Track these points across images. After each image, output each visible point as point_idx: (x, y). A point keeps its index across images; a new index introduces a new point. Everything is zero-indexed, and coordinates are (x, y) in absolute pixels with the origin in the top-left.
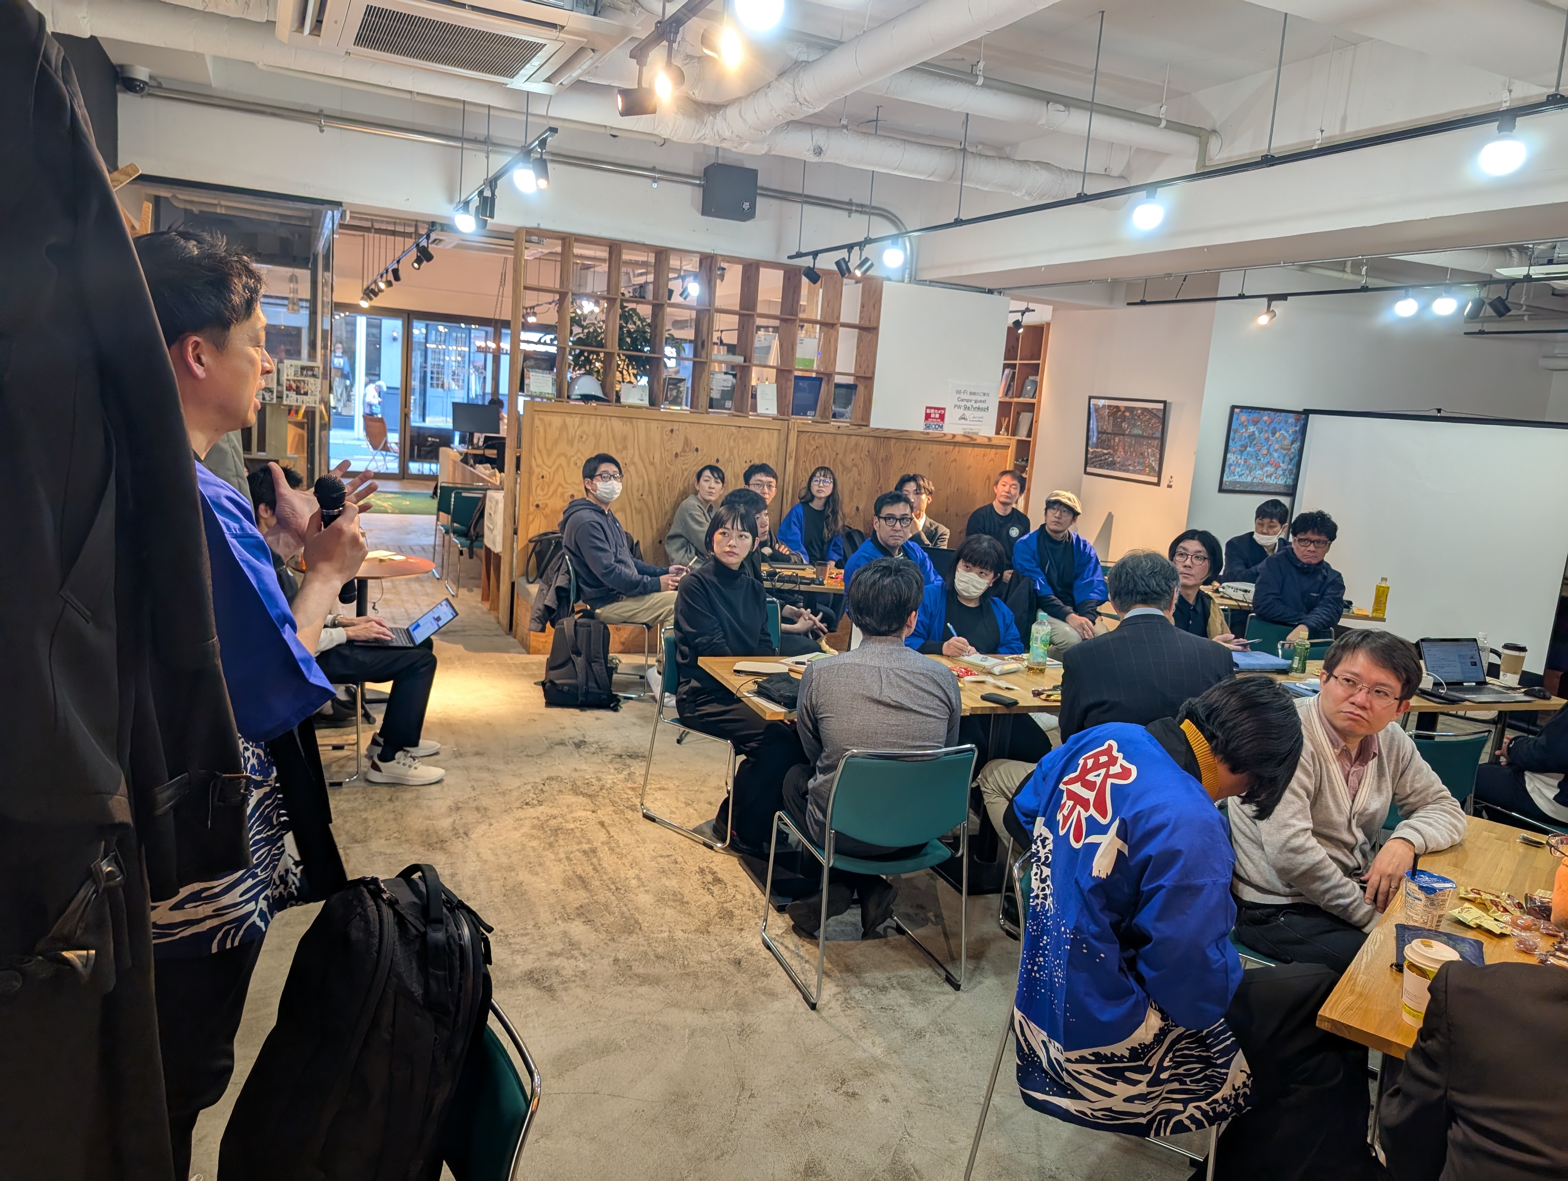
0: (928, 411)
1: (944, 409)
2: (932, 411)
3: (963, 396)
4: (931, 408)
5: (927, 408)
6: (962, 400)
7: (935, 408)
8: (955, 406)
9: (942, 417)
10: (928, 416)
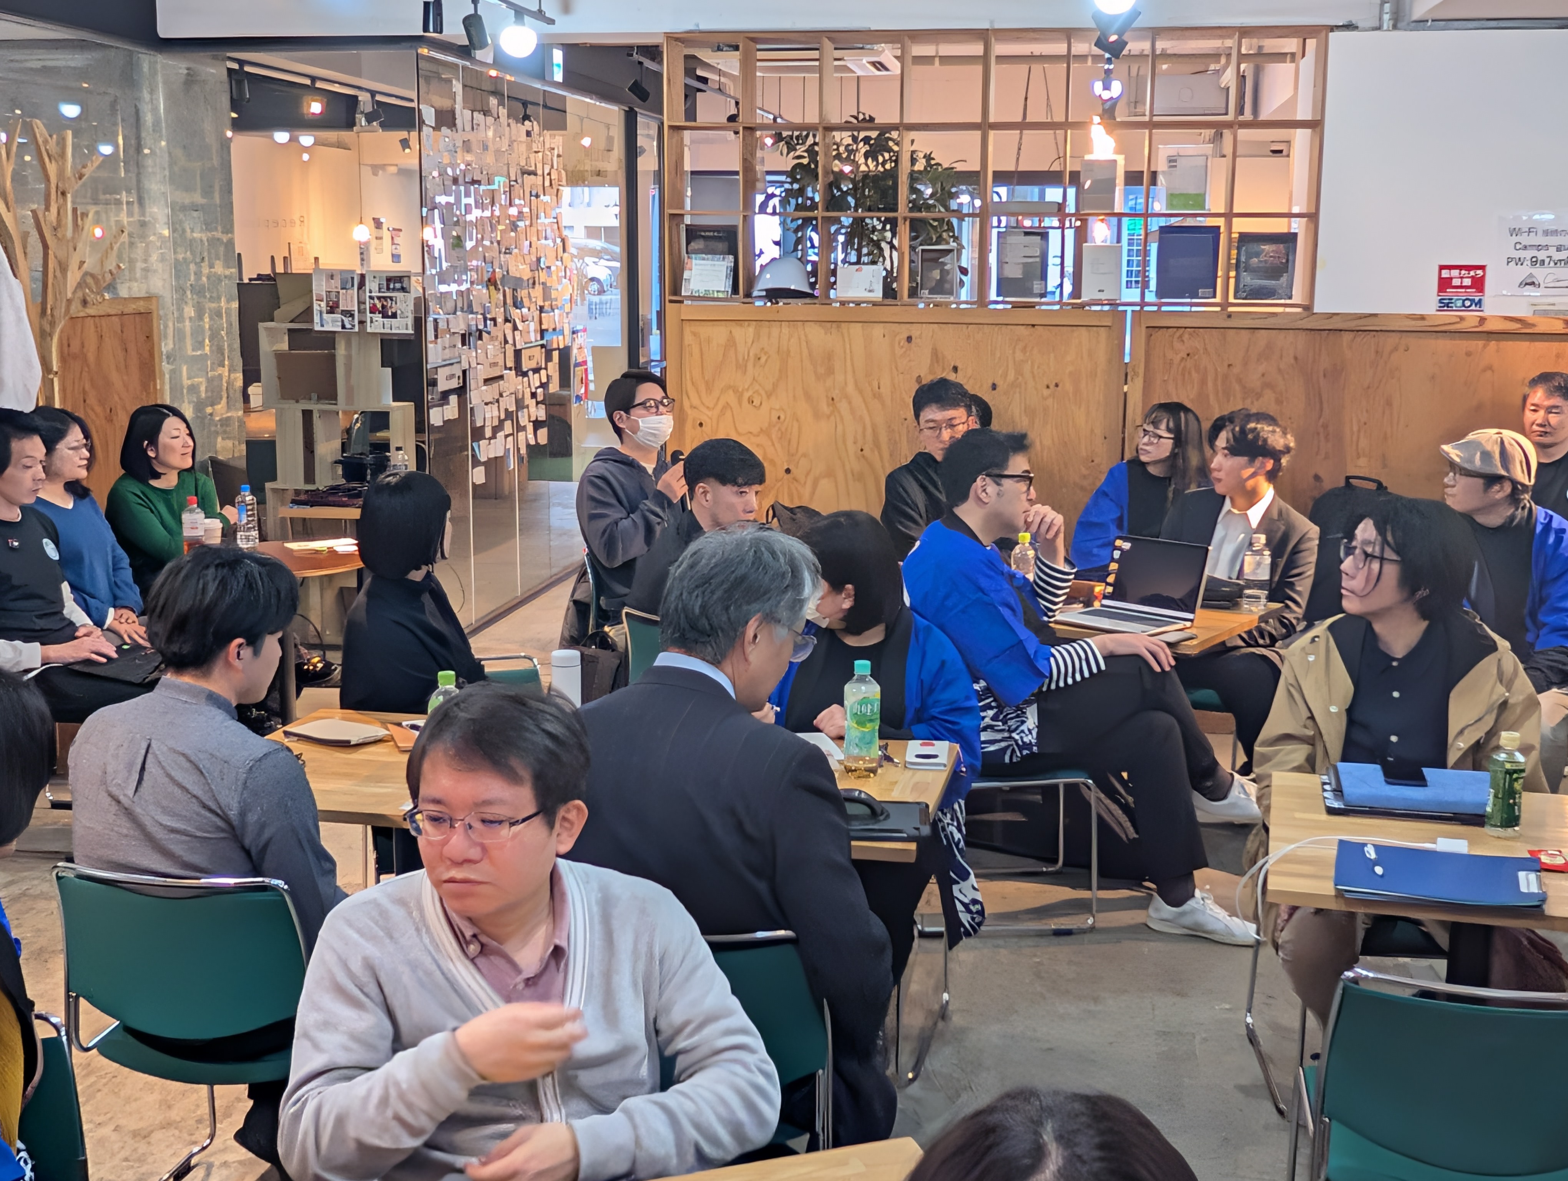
0: (1445, 274)
1: (1483, 268)
2: (1455, 273)
3: (1525, 239)
4: (1450, 267)
5: (1442, 268)
6: (1525, 247)
7: (1460, 268)
8: (1509, 260)
9: (1479, 284)
10: (1444, 284)
